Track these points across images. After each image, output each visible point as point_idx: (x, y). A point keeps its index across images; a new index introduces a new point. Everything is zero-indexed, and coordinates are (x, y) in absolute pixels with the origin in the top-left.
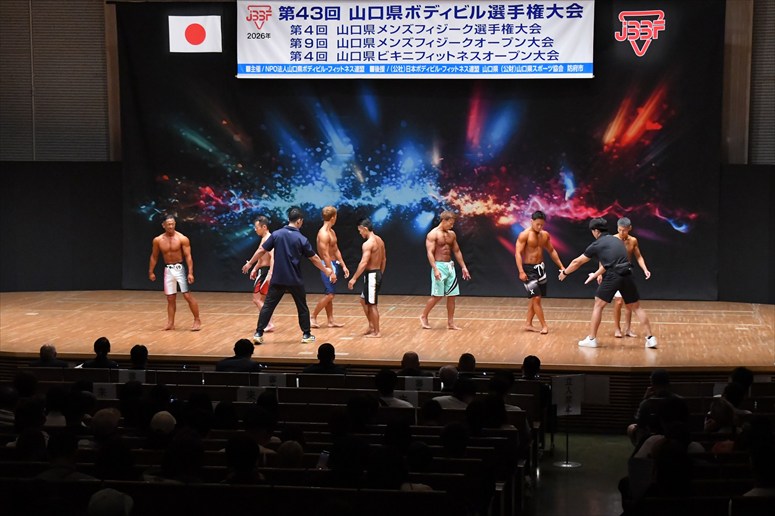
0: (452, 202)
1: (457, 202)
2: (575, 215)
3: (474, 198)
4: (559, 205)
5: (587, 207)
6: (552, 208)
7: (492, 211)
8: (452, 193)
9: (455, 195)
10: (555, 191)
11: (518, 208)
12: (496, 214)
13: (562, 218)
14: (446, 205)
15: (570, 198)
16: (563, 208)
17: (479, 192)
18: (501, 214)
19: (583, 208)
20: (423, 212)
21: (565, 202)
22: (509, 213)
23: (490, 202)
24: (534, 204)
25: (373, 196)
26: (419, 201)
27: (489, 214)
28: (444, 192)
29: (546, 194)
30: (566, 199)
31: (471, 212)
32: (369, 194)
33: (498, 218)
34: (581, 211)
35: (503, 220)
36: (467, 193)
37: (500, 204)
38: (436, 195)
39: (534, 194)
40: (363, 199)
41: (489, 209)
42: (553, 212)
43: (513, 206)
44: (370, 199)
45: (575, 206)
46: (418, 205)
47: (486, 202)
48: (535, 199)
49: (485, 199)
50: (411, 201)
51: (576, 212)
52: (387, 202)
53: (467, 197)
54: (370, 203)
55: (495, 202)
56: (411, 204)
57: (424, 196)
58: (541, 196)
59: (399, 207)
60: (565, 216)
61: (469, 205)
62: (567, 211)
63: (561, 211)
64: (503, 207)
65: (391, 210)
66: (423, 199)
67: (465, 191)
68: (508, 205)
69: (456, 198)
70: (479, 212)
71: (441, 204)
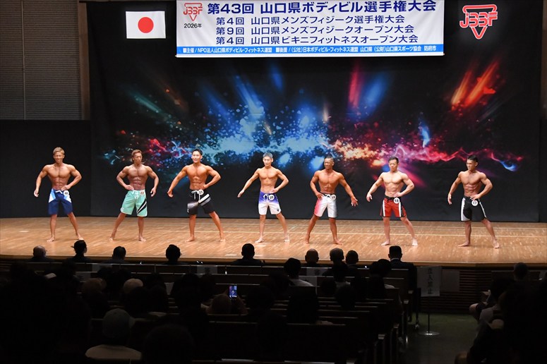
0: (338, 149)
1: (342, 149)
2: (430, 158)
3: (354, 146)
4: (418, 151)
5: (439, 153)
6: (413, 154)
7: (367, 156)
8: (338, 143)
9: (340, 144)
10: (415, 141)
11: (387, 153)
12: (370, 158)
13: (420, 161)
14: (333, 151)
15: (427, 146)
16: (421, 153)
17: (358, 142)
18: (375, 158)
19: (436, 153)
20: (316, 157)
21: (423, 149)
22: (381, 157)
23: (366, 149)
24: (400, 150)
25: (279, 145)
26: (313, 148)
27: (366, 158)
28: (332, 142)
29: (408, 143)
30: (424, 146)
31: (352, 157)
32: (276, 144)
33: (373, 161)
34: (435, 156)
35: (376, 163)
36: (349, 142)
37: (374, 151)
38: (326, 144)
39: (400, 143)
40: (272, 147)
41: (365, 154)
42: (414, 156)
43: (383, 152)
44: (276, 147)
45: (430, 152)
46: (312, 151)
47: (363, 149)
48: (400, 147)
49: (363, 147)
50: (307, 149)
51: (431, 156)
52: (289, 149)
53: (349, 146)
54: (277, 150)
55: (370, 149)
56: (307, 151)
57: (317, 145)
58: (405, 145)
59: (298, 153)
60: (422, 159)
61: (350, 151)
62: (424, 155)
63: (420, 155)
64: (376, 152)
65: (292, 156)
66: (316, 147)
67: (347, 141)
68: (380, 152)
69: (341, 146)
70: (358, 156)
71: (329, 151)
